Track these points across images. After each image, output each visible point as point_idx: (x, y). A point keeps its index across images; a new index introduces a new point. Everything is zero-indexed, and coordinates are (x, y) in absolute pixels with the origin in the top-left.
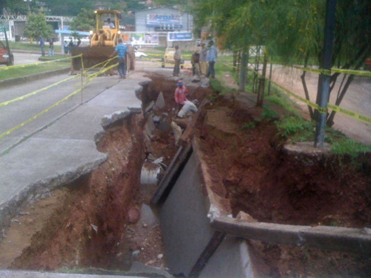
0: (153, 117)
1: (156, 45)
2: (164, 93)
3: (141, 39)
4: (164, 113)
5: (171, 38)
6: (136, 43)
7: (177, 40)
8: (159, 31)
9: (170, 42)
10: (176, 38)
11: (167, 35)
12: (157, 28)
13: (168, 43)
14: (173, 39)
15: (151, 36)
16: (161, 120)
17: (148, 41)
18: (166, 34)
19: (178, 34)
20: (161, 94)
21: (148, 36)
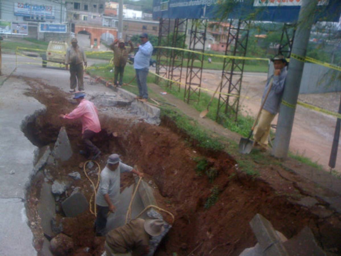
0: (51, 182)
1: (24, 35)
2: (67, 130)
3: (7, 27)
4: (73, 174)
5: (42, 29)
6: (2, 32)
7: (49, 32)
8: (28, 20)
9: (40, 33)
10: (48, 29)
11: (39, 26)
12: (26, 18)
13: (39, 34)
14: (45, 30)
15: (19, 26)
16: (69, 189)
17: (16, 31)
18: (37, 25)
19: (50, 25)
20: (63, 132)
21: (15, 25)
